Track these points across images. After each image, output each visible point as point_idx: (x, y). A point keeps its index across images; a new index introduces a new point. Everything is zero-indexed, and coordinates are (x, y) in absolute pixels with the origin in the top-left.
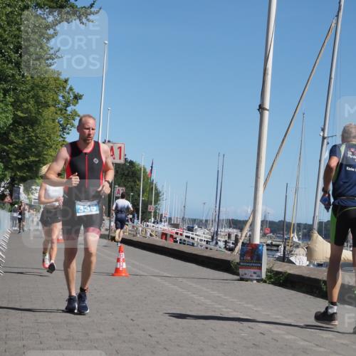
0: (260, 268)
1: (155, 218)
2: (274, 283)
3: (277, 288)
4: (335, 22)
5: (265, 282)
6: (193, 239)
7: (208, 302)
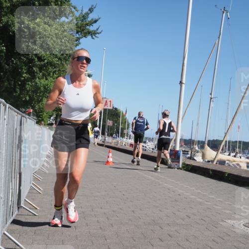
0: (179, 162)
1: (127, 137)
2: (186, 170)
3: (187, 172)
4: (217, 40)
5: (181, 169)
6: (146, 147)
7: (153, 179)
